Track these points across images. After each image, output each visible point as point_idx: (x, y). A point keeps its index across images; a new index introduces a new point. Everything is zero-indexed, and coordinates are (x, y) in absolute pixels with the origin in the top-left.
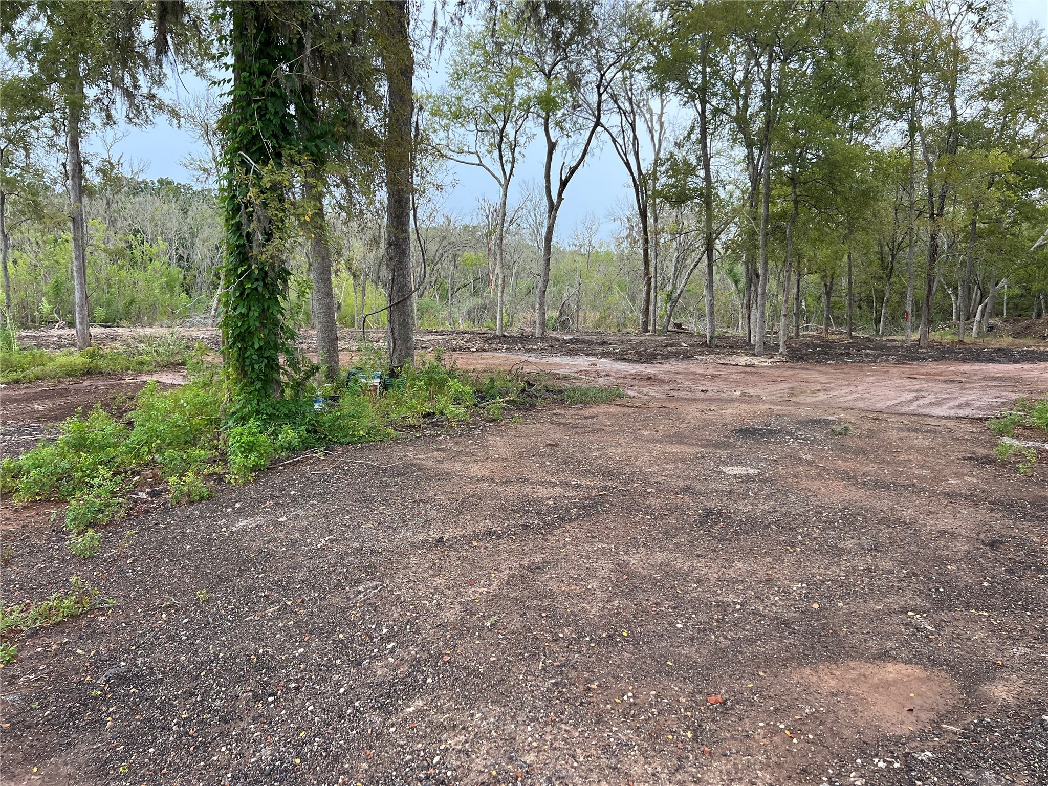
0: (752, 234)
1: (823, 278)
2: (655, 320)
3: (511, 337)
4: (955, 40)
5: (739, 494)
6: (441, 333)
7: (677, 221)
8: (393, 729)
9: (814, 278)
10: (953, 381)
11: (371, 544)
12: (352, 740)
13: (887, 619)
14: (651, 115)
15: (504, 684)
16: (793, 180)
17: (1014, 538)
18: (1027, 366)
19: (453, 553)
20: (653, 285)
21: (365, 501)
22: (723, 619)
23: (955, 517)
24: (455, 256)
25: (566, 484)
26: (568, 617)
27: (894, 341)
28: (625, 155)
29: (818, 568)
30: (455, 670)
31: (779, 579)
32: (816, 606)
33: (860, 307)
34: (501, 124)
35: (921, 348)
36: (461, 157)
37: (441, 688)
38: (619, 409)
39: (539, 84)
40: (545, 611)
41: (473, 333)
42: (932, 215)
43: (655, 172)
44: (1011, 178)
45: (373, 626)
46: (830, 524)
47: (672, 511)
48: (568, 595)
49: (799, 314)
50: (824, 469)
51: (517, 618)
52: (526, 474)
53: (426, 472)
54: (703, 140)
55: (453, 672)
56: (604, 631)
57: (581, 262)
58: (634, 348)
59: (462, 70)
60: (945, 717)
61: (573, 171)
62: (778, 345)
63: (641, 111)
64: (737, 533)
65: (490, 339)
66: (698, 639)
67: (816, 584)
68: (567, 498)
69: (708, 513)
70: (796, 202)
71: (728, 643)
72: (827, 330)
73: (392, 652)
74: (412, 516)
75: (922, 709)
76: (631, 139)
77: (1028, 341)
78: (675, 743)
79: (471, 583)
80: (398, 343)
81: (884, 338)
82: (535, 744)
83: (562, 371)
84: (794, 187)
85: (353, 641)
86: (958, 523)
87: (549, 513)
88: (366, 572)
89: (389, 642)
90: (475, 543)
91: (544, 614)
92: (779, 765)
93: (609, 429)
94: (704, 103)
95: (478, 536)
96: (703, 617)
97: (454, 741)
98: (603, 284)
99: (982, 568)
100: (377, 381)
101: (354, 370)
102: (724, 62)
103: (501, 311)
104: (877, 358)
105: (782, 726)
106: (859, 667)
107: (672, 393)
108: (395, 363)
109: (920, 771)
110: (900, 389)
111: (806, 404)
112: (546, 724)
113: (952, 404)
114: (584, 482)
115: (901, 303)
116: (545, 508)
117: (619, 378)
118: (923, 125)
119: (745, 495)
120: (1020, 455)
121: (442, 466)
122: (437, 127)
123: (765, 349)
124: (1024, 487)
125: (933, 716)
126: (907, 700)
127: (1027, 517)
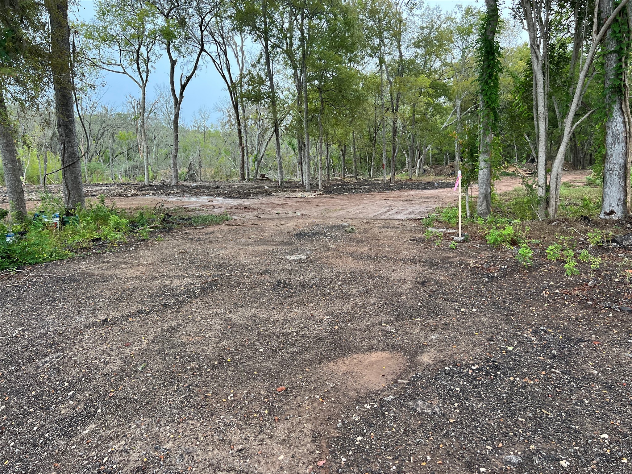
0: (300, 121)
1: (339, 146)
2: (248, 173)
3: (156, 186)
4: (399, 14)
5: (296, 271)
6: (106, 185)
7: (257, 112)
8: (74, 447)
9: (335, 146)
10: (406, 200)
11: (54, 329)
12: (44, 459)
13: (372, 329)
14: (236, 46)
15: (151, 404)
16: (320, 89)
17: (433, 279)
18: (441, 190)
19: (115, 328)
20: (245, 151)
21: (49, 301)
22: (286, 342)
23: (406, 271)
24: (113, 134)
25: (192, 276)
26: (193, 356)
27: (378, 180)
28: (222, 70)
29: (338, 307)
30: (117, 401)
31: (317, 315)
32: (336, 327)
33: (361, 162)
34: (137, 47)
35: (391, 183)
36: (110, 68)
37: (108, 414)
38: (227, 227)
39: (161, 21)
40: (178, 355)
41: (129, 184)
42: (393, 110)
43: (240, 82)
44: (430, 91)
45: (58, 383)
46: (344, 282)
47: (258, 285)
48: (193, 343)
49: (329, 167)
50: (341, 252)
51: (160, 362)
52: (166, 272)
53: (95, 277)
54: (267, 64)
55: (116, 402)
56: (216, 360)
57: (200, 137)
58: (236, 190)
59: (106, 9)
60: (400, 376)
61: (189, 79)
62: (318, 185)
63: (230, 44)
64: (294, 292)
65: (141, 188)
66: (272, 356)
67: (336, 315)
68: (193, 284)
69: (279, 283)
70: (322, 102)
71: (289, 355)
72: (344, 176)
73: (72, 397)
74: (85, 307)
75: (389, 374)
76: (225, 60)
77: (442, 177)
78: (258, 418)
79: (128, 345)
80: (72, 193)
81: (373, 179)
82: (172, 436)
83: (191, 206)
84: (321, 93)
85: (42, 395)
86: (407, 274)
87: (181, 295)
88: (51, 348)
89: (70, 391)
90: (130, 320)
91: (177, 357)
92: (316, 418)
93: (220, 240)
94: (266, 40)
95: (133, 314)
96: (275, 343)
97: (118, 446)
98: (215, 151)
99: (418, 296)
100: (56, 220)
101: (37, 213)
102: (277, 16)
103: (148, 169)
104: (369, 190)
105: (318, 397)
106: (358, 357)
107: (259, 216)
108: (71, 206)
109: (387, 407)
110: (381, 206)
111: (332, 217)
112: (179, 423)
113: (405, 212)
114: (204, 273)
115: (381, 160)
116: (178, 292)
117: (227, 208)
118: (386, 60)
119: (299, 271)
120: (436, 236)
121: (106, 273)
122: (91, 47)
123: (311, 188)
124: (438, 252)
125: (394, 376)
126: (382, 370)
127: (439, 268)
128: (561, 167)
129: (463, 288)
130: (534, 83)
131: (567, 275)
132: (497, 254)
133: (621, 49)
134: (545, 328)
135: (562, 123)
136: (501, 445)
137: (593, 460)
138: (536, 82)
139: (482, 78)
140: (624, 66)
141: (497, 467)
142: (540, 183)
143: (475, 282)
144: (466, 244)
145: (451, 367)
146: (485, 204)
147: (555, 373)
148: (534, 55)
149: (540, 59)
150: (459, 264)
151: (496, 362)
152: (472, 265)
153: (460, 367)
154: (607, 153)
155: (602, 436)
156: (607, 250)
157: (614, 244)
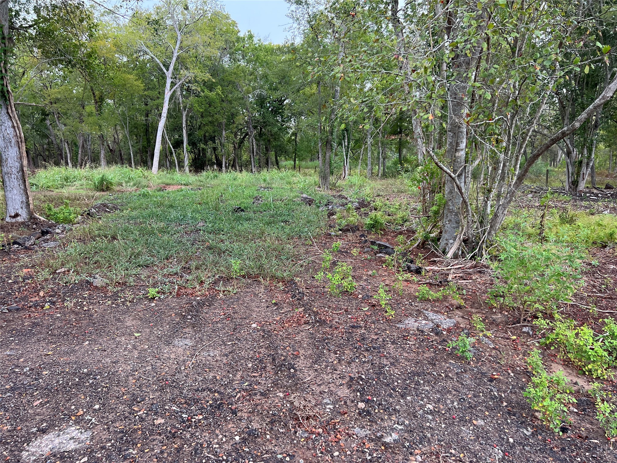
156: (7, 253)
157: (16, 246)
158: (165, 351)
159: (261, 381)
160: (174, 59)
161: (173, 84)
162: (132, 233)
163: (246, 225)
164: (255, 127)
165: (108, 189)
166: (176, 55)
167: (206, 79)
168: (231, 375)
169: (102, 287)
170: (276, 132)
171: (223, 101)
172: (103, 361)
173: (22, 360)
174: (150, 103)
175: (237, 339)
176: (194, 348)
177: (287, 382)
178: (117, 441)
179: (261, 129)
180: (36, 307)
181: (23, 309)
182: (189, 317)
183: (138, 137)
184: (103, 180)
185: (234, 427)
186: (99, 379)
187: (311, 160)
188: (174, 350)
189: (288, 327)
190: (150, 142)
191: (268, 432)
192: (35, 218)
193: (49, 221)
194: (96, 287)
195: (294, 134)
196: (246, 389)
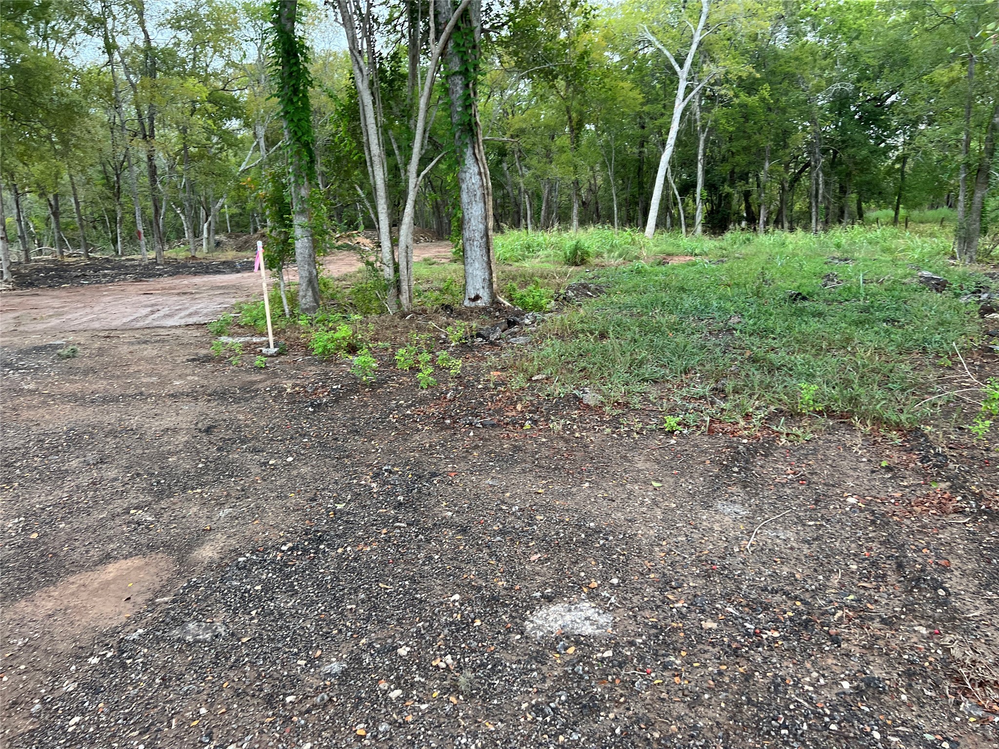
1: (43, 196)
9: (34, 197)
10: (185, 293)
13: (110, 524)
17: (225, 420)
23: (178, 415)
27: (133, 260)
29: (38, 497)
32: (35, 536)
33: (95, 227)
35: (158, 265)
42: (145, 136)
44: (208, 106)
46: (54, 449)
50: (49, 395)
60: (160, 592)
62: (2, 272)
67: (35, 514)
72: (62, 253)
75: (139, 593)
77: (247, 253)
81: (123, 258)
86: (180, 418)
99: (198, 453)
104: (115, 277)
106: (77, 579)
109: (131, 650)
110: (137, 306)
111: (34, 332)
113: (183, 314)
115: (133, 223)
118: (119, 44)
120: (232, 350)
124: (235, 376)
125: (149, 595)
126: (126, 590)
127: (237, 401)
128: (411, 236)
129: (273, 428)
130: (361, 108)
131: (422, 388)
132: (329, 369)
133: (467, 70)
134: (390, 467)
135: (406, 171)
136: (319, 653)
137: (440, 635)
138: (363, 107)
139: (283, 93)
140: (472, 95)
141: (311, 688)
142: (385, 261)
143: (293, 416)
144: (282, 358)
145: (248, 555)
146: (310, 293)
147: (399, 528)
148: (356, 66)
149: (365, 73)
150: (269, 391)
151: (318, 531)
152: (289, 390)
153: (263, 551)
154: (463, 216)
155: (452, 599)
156: (471, 348)
157: (480, 339)
158: (704, 517)
159: (880, 599)
160: (694, 47)
161: (689, 89)
162: (629, 330)
163: (814, 324)
164: (825, 152)
165: (583, 262)
166: (697, 39)
167: (744, 75)
168: (821, 577)
169: (596, 406)
170: (865, 158)
171: (770, 109)
172: (613, 516)
173: (508, 494)
174: (650, 125)
175: (822, 517)
176: (751, 521)
177: (934, 610)
178: (650, 639)
179: (835, 153)
180: (514, 425)
181: (499, 425)
182: (736, 469)
183: (626, 180)
184: (577, 248)
185: (836, 665)
186: (611, 541)
187: (932, 207)
188: (717, 517)
189: (920, 513)
190: (643, 188)
191: (903, 690)
192: (499, 303)
193: (515, 306)
194: (588, 406)
195: (902, 159)
196: (853, 607)
